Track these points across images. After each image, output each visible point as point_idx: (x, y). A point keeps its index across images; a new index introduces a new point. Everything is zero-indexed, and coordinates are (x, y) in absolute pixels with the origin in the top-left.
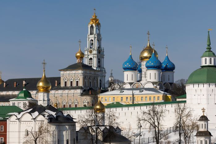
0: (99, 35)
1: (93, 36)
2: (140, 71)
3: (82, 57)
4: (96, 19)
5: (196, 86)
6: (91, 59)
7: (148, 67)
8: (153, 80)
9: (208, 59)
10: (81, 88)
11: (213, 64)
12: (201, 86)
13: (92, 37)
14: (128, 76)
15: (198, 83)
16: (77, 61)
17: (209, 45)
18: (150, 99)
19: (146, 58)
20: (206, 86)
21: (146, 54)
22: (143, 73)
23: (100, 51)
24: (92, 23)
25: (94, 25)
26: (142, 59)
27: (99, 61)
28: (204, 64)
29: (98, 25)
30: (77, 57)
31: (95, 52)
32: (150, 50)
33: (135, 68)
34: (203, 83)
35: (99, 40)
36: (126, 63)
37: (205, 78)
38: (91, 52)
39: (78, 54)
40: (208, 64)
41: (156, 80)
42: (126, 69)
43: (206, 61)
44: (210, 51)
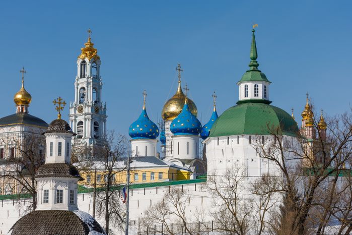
0: (96, 78)
1: (85, 80)
2: (164, 141)
3: (26, 103)
4: (91, 50)
6: (81, 123)
7: (176, 131)
8: (184, 155)
9: (251, 86)
11: (260, 97)
12: (233, 140)
13: (82, 82)
17: (254, 59)
18: (144, 177)
19: (173, 114)
20: (243, 140)
21: (173, 108)
22: (168, 143)
23: (98, 109)
24: (83, 56)
25: (87, 60)
26: (166, 117)
27: (96, 127)
28: (242, 97)
29: (95, 60)
30: (17, 102)
31: (87, 110)
32: (180, 99)
33: (151, 133)
34: (236, 133)
35: (97, 88)
36: (134, 125)
37: (241, 124)
38: (81, 110)
39: (19, 96)
40: (251, 96)
41: (190, 156)
42: (135, 136)
43: (247, 90)
44: (255, 69)
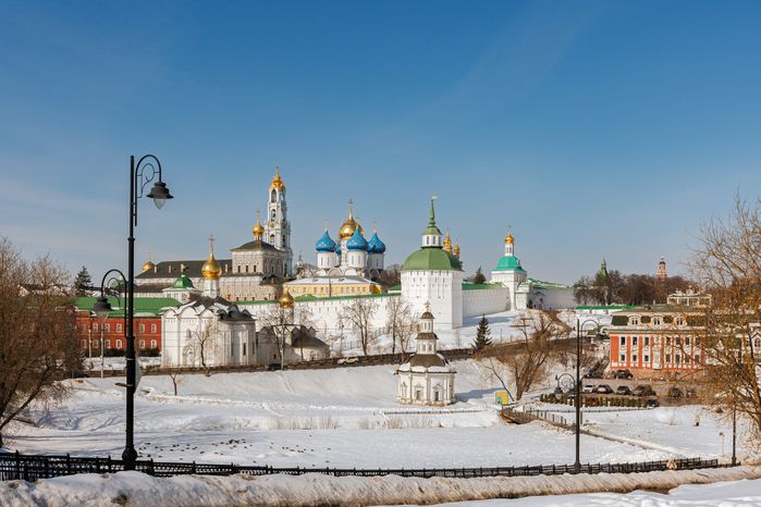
0: (283, 204)
1: (275, 204)
2: (339, 253)
3: (261, 233)
4: (280, 182)
5: (415, 274)
6: (273, 236)
7: (350, 248)
8: (356, 265)
9: (431, 237)
10: (261, 275)
11: (437, 244)
12: (421, 273)
13: (274, 206)
14: (323, 260)
15: (418, 269)
16: (255, 238)
17: (433, 219)
18: (353, 290)
19: (348, 235)
20: (428, 273)
21: (347, 230)
22: (343, 255)
23: (285, 226)
24: (273, 186)
25: (277, 189)
26: (342, 237)
27: (284, 239)
28: (426, 245)
29: (282, 189)
30: (254, 233)
31: (278, 226)
32: (353, 224)
33: (332, 248)
34: (423, 269)
35: (284, 210)
36: (320, 242)
37: (426, 263)
38: (273, 226)
39: (256, 229)
40: (431, 244)
41: (361, 266)
42: (319, 250)
43: (428, 240)
44: (433, 226)
